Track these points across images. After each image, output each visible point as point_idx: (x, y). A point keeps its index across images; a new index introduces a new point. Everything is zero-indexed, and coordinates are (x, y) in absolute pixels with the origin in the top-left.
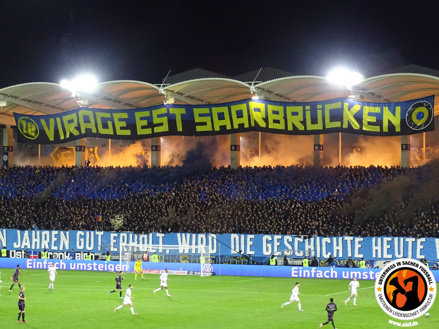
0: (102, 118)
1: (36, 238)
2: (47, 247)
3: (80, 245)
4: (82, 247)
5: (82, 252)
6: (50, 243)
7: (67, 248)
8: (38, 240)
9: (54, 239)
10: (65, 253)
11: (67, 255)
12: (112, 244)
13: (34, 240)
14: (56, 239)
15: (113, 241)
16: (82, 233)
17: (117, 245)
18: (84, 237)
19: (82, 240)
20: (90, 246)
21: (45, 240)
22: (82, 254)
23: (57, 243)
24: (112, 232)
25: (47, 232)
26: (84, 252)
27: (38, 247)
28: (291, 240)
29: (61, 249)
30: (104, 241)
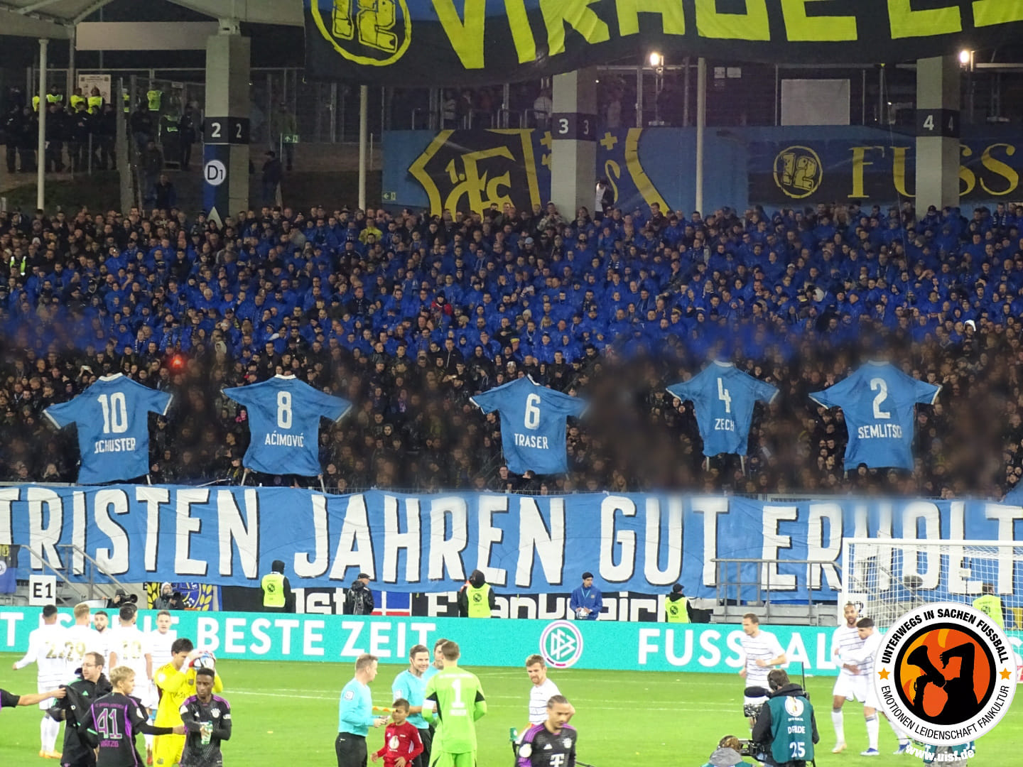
1: (402, 528)
2: (456, 572)
3: (615, 561)
4: (623, 571)
5: (624, 594)
6: (467, 555)
7: (552, 575)
8: (411, 540)
9: (488, 534)
10: (543, 599)
11: (551, 607)
12: (769, 553)
13: (392, 540)
14: (496, 534)
15: (772, 541)
16: (625, 504)
17: (791, 558)
18: (635, 522)
19: (626, 537)
20: (661, 563)
21: (447, 537)
22: (624, 603)
23: (504, 552)
24: (770, 497)
25: (454, 504)
26: (632, 595)
27: (412, 574)
29: (522, 578)
30: (732, 542)
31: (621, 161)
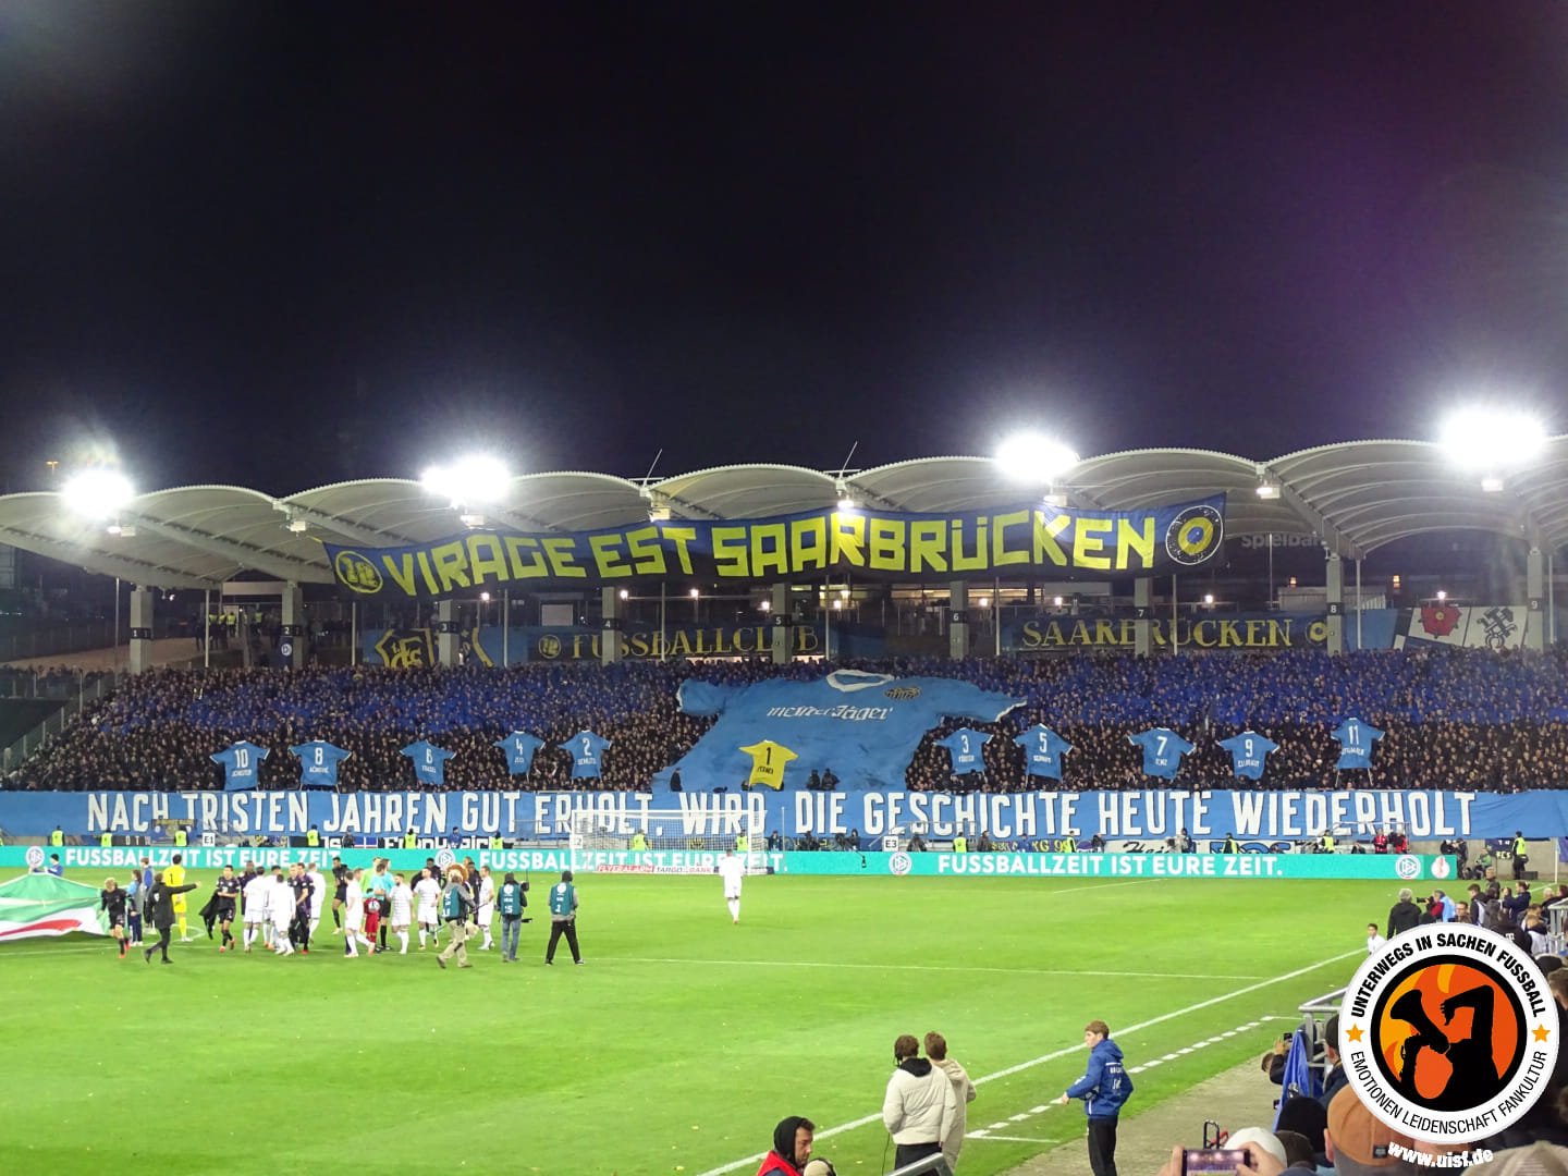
0: (519, 548)
1: (373, 808)
2: (397, 828)
3: (470, 821)
4: (473, 826)
5: (473, 837)
6: (402, 821)
7: (441, 829)
8: (377, 814)
9: (412, 811)
10: (437, 839)
11: (441, 843)
12: (538, 817)
13: (369, 814)
14: (416, 811)
15: (540, 812)
16: (474, 796)
17: (549, 818)
18: (478, 804)
19: (474, 811)
20: (490, 822)
21: (393, 812)
22: (473, 841)
23: (419, 819)
24: (539, 792)
25: (397, 797)
26: (477, 837)
27: (377, 829)
28: (924, 801)
29: (428, 830)
30: (521, 812)
31: (470, 642)
